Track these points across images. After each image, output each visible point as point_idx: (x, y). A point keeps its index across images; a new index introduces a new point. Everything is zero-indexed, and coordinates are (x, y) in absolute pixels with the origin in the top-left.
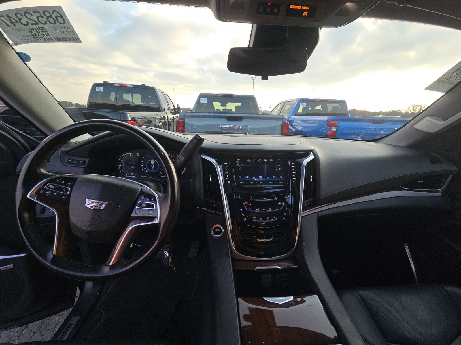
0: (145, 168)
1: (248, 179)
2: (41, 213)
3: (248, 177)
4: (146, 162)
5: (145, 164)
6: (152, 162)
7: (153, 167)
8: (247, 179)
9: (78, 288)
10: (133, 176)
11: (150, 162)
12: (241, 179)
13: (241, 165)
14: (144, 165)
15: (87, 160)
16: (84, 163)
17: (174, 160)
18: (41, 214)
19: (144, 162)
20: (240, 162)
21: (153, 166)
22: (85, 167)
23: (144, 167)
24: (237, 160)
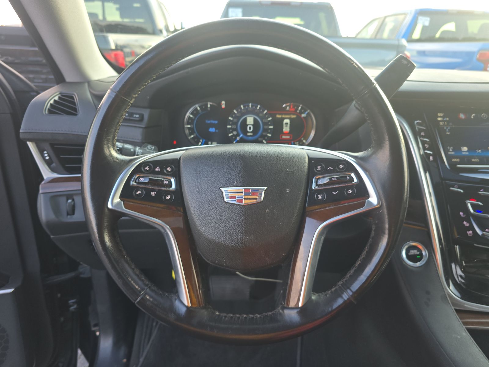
0: (235, 133)
1: (467, 153)
2: (68, 214)
3: (465, 149)
4: (239, 121)
5: (236, 123)
6: (250, 120)
8: (464, 153)
9: (79, 352)
11: (245, 120)
12: (453, 153)
13: (448, 124)
14: (234, 127)
15: (146, 113)
16: (141, 119)
17: (293, 116)
18: (69, 217)
19: (235, 120)
20: (445, 119)
21: (250, 128)
22: (143, 126)
23: (234, 130)
24: (439, 115)
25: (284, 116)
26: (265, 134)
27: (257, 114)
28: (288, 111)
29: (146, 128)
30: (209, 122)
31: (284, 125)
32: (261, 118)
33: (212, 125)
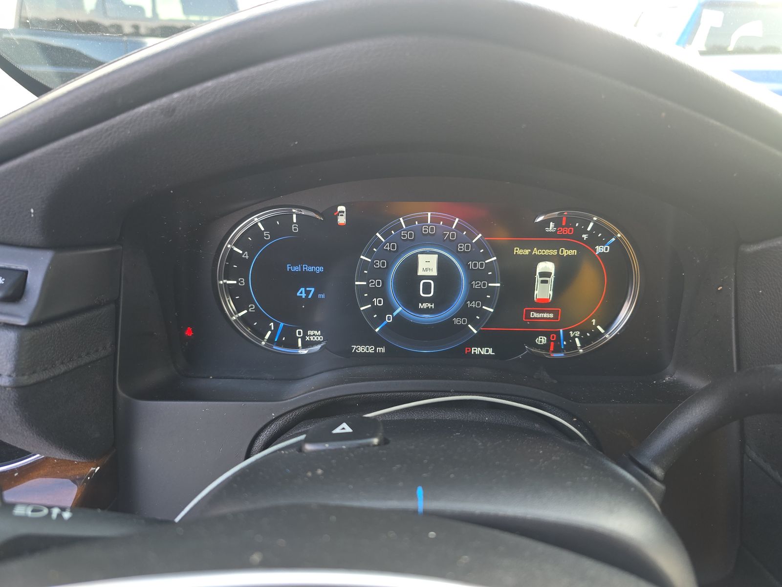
0: (378, 302)
4: (389, 267)
5: (382, 274)
6: (428, 264)
7: (427, 293)
10: (306, 345)
11: (413, 263)
14: (375, 283)
15: (37, 267)
17: (566, 252)
19: (380, 264)
21: (427, 288)
22: (23, 322)
23: (374, 293)
25: (536, 251)
26: (474, 304)
27: (449, 245)
28: (550, 234)
29: (30, 326)
30: (296, 269)
31: (538, 279)
32: (464, 258)
33: (306, 279)
